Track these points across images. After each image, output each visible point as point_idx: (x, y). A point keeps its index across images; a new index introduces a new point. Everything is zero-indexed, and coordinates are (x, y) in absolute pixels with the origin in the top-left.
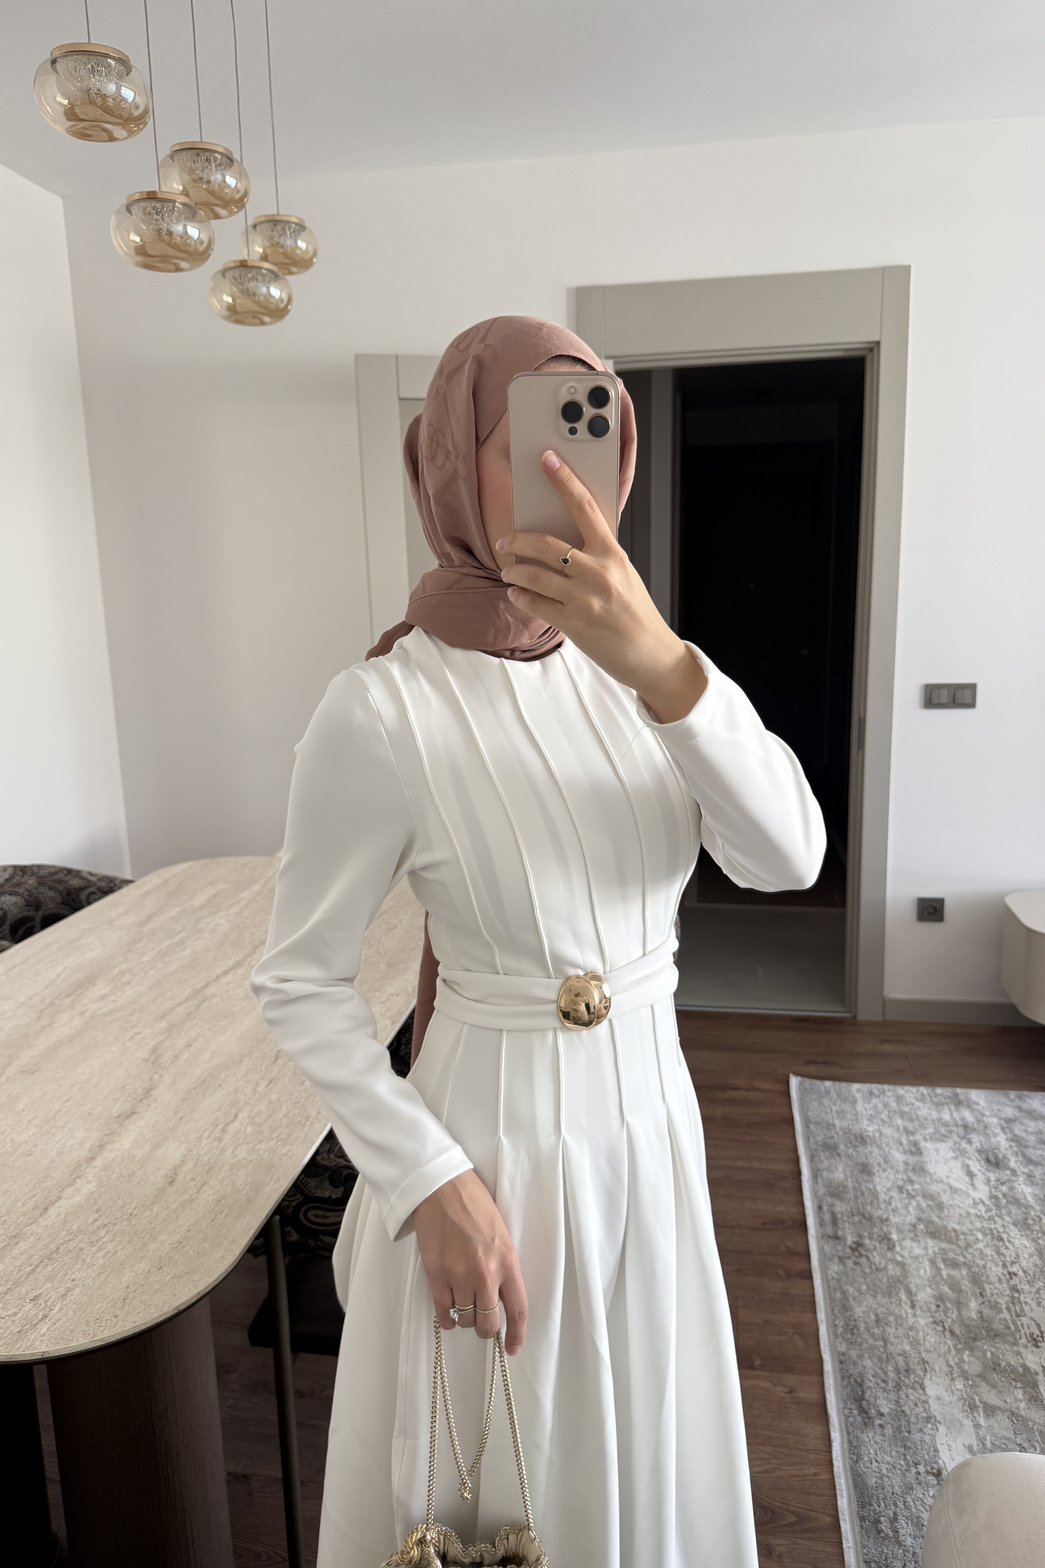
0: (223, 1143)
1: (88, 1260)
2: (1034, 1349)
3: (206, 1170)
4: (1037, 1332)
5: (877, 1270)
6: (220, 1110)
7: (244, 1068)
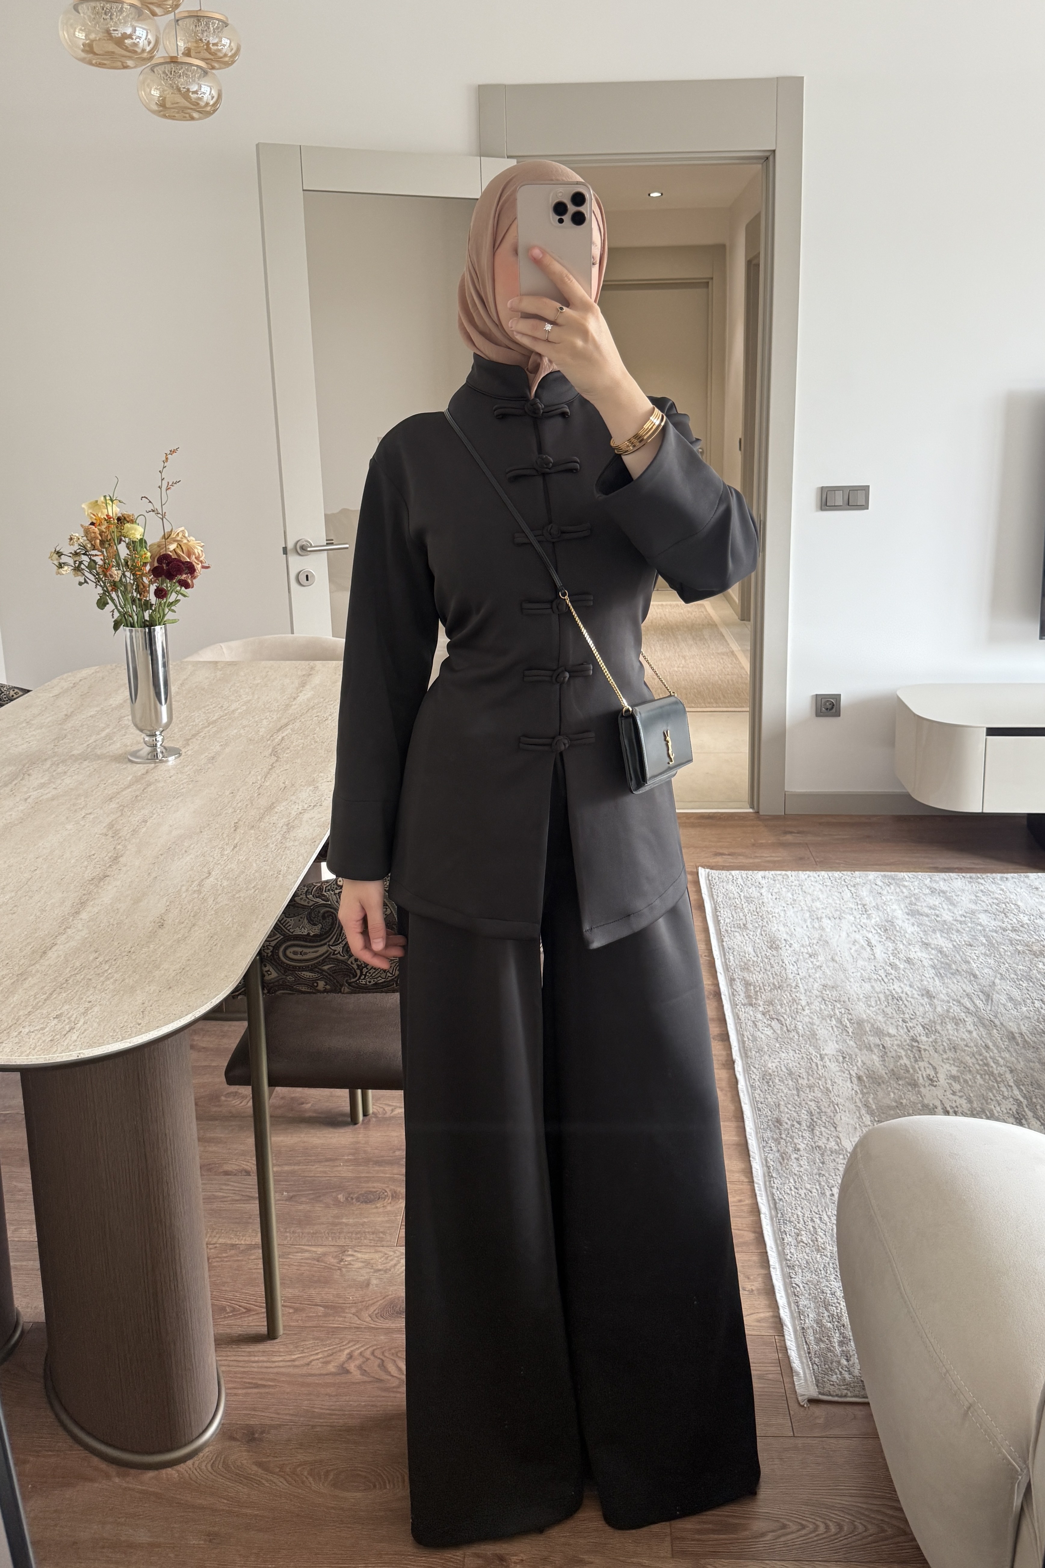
0: (202, 895)
1: (99, 986)
3: (193, 914)
4: (932, 1073)
5: (788, 1031)
6: (192, 869)
7: (206, 836)
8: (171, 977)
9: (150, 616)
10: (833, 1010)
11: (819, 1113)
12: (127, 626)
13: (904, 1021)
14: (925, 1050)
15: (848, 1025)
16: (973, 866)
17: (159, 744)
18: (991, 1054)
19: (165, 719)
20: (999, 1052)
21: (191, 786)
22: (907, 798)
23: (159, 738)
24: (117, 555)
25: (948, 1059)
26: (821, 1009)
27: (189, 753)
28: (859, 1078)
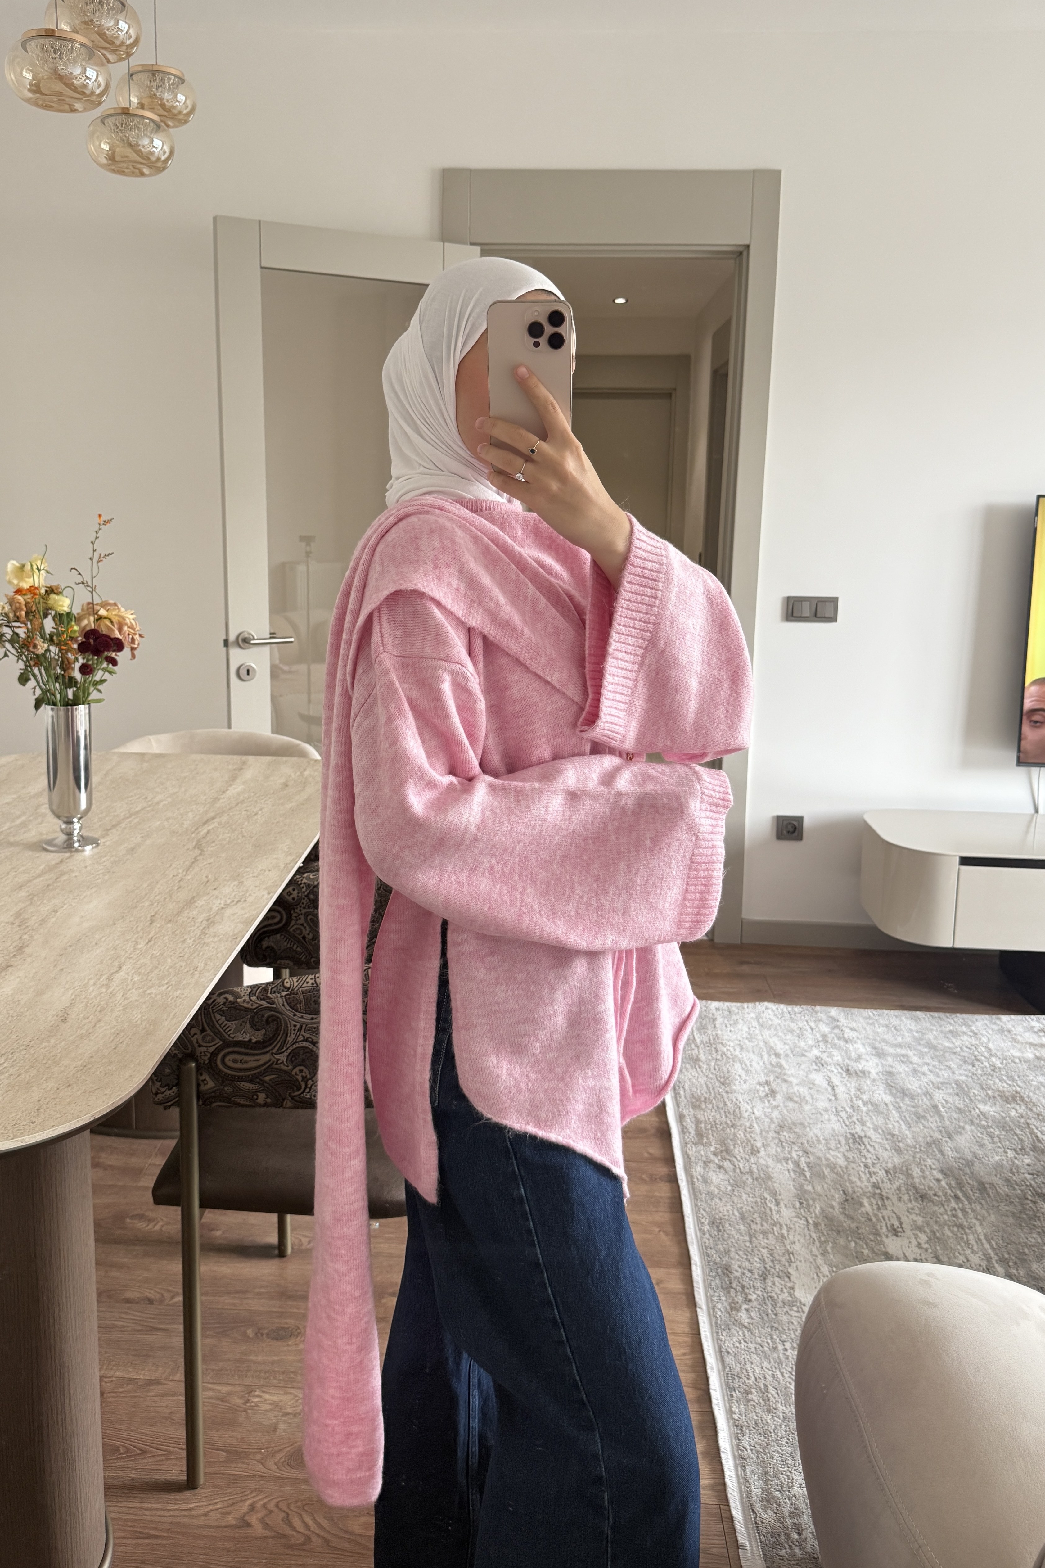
0: (111, 990)
2: (894, 1238)
3: (99, 1009)
4: (896, 1224)
5: (741, 1173)
6: (101, 963)
7: (119, 929)
8: (72, 1073)
9: (74, 695)
10: (790, 1152)
11: (772, 1261)
12: (49, 704)
13: (866, 1166)
14: (888, 1198)
15: (806, 1169)
16: (941, 1006)
17: (76, 833)
18: (960, 1205)
19: (83, 805)
20: (970, 1203)
21: (106, 877)
22: (874, 931)
23: (77, 826)
24: (42, 628)
25: (912, 1209)
26: (776, 1151)
27: (108, 843)
28: (816, 1225)
